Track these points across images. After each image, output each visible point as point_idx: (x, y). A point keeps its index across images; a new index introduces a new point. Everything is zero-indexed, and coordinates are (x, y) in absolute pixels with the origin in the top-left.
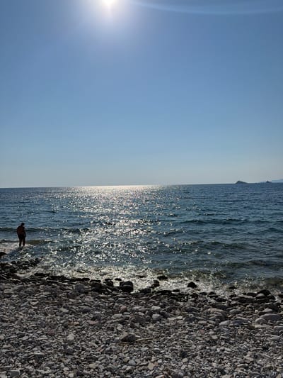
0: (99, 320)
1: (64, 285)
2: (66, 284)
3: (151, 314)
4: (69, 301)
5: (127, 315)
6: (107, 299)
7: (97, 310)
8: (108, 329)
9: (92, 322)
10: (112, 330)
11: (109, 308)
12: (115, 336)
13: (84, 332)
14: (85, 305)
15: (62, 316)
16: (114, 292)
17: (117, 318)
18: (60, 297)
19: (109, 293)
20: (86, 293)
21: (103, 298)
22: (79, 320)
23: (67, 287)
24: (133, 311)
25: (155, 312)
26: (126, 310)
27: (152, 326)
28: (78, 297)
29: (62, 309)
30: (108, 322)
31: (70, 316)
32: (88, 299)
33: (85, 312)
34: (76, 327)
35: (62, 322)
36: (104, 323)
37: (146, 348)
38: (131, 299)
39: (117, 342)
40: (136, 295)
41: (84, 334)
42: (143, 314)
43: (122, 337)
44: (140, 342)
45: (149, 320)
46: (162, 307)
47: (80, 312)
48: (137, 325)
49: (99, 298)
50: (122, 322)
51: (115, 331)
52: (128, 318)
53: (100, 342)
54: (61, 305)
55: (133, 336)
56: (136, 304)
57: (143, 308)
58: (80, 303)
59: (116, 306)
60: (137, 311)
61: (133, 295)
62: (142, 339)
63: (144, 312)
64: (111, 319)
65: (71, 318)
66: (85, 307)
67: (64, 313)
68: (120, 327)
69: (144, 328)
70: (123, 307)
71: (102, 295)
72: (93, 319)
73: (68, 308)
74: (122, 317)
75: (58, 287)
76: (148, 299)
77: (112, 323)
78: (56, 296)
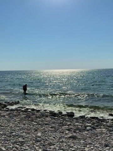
0: (55, 128)
1: (34, 113)
2: (35, 112)
3: (86, 127)
4: (37, 120)
5: (71, 127)
6: (59, 119)
7: (53, 124)
8: (60, 132)
9: (51, 129)
10: (63, 133)
11: (60, 123)
12: (65, 136)
13: (46, 133)
14: (46, 121)
15: (33, 126)
16: (63, 117)
17: (66, 128)
18: (32, 118)
19: (60, 117)
20: (47, 116)
21: (56, 119)
22: (43, 128)
23: (36, 114)
24: (75, 125)
25: (88, 126)
26: (70, 125)
27: (86, 132)
28: (42, 118)
29: (33, 123)
30: (60, 129)
31: (38, 126)
32: (48, 119)
33: (46, 124)
34: (42, 131)
35: (33, 128)
36: (58, 130)
37: (83, 142)
38: (73, 120)
39: (66, 138)
40: (76, 119)
41: (47, 134)
42: (81, 127)
43: (69, 136)
44: (79, 139)
45: (85, 130)
46: (92, 124)
47: (44, 124)
48: (78, 131)
49: (54, 119)
50: (68, 130)
51: (65, 133)
52: (72, 128)
53: (56, 137)
54: (33, 121)
55: (75, 136)
56: (76, 122)
57: (81, 124)
58: (43, 121)
59: (65, 123)
60: (77, 125)
61: (74, 118)
62: (81, 137)
63: (82, 126)
64: (62, 128)
65: (39, 127)
66: (46, 123)
67: (35, 125)
68: (67, 132)
69: (82, 133)
70: (69, 123)
71: (56, 118)
72: (52, 128)
73: (37, 123)
74: (68, 128)
75: (31, 113)
76: (84, 120)
77: (62, 130)
78: (29, 117)
